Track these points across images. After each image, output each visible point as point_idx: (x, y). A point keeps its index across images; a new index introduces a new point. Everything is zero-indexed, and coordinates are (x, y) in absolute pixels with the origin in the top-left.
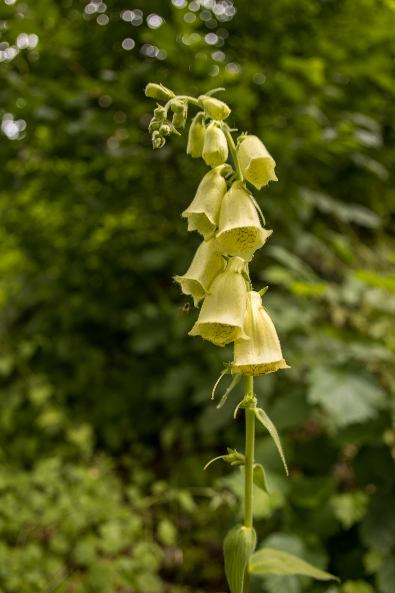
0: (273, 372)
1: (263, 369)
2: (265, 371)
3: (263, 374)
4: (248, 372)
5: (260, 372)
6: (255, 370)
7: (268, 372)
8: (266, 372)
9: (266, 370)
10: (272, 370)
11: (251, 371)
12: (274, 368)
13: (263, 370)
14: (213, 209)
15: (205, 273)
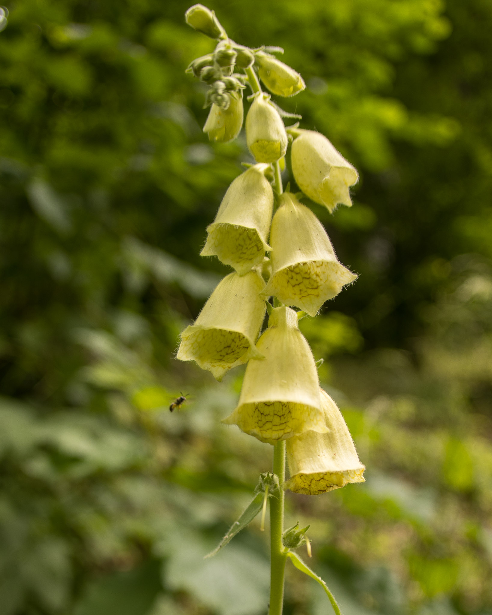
0: (340, 488)
1: (323, 484)
2: (327, 487)
3: (323, 491)
4: (303, 488)
5: (319, 489)
6: (312, 485)
7: (332, 488)
8: (328, 489)
9: (328, 485)
10: (337, 485)
11: (307, 486)
13: (324, 486)
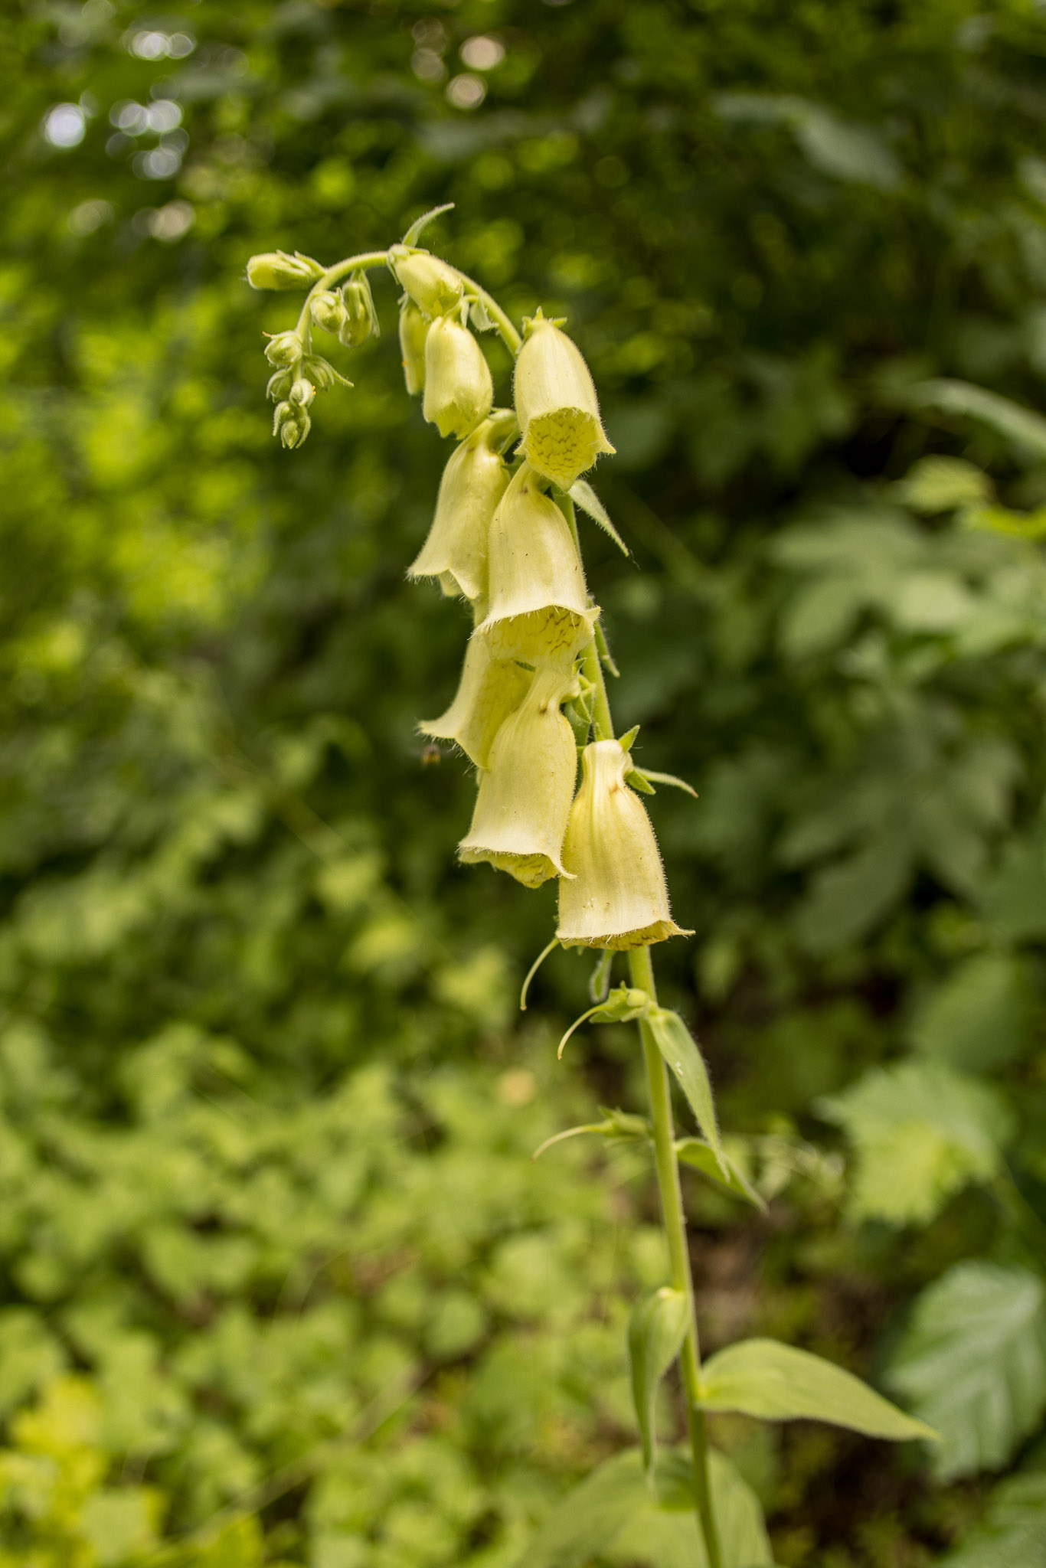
0: (659, 941)
2: (643, 938)
5: (632, 942)
10: (655, 937)
12: (661, 933)
14: (469, 555)
15: (474, 718)
